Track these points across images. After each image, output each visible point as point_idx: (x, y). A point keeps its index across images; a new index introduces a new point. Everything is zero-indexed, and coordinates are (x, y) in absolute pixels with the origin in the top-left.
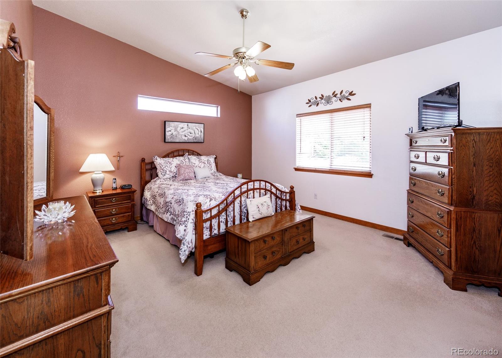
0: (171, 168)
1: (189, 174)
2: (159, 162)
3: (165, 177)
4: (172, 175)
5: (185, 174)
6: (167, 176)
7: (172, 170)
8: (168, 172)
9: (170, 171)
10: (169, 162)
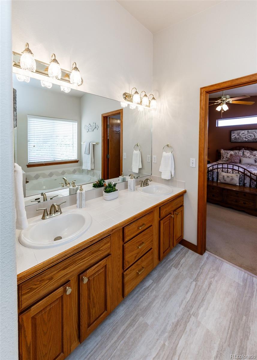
0: (227, 156)
1: (234, 160)
2: (222, 151)
3: (223, 160)
4: (227, 159)
5: (232, 159)
6: (224, 159)
7: (228, 157)
8: (225, 158)
9: (226, 157)
10: (227, 152)
